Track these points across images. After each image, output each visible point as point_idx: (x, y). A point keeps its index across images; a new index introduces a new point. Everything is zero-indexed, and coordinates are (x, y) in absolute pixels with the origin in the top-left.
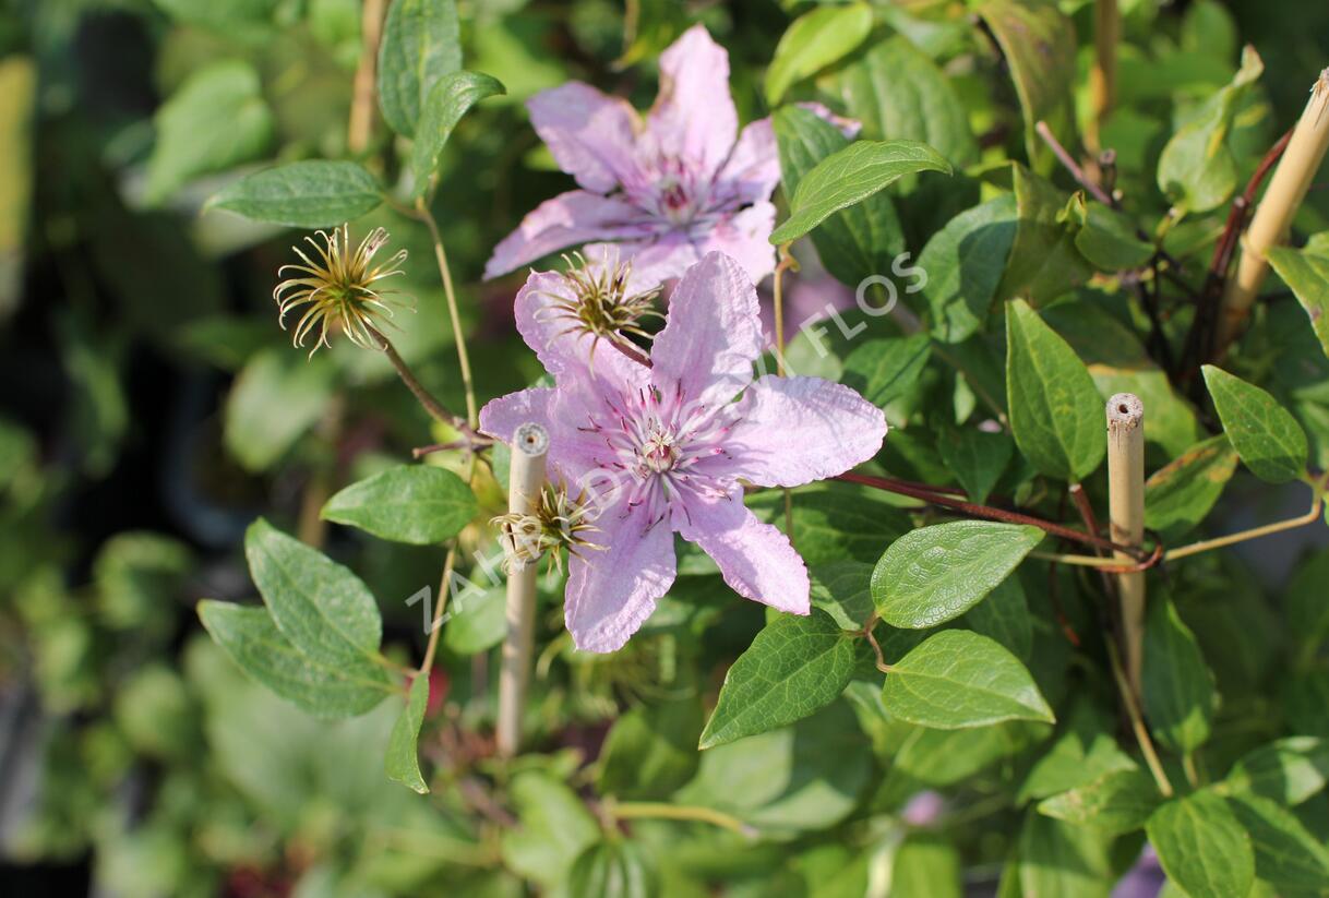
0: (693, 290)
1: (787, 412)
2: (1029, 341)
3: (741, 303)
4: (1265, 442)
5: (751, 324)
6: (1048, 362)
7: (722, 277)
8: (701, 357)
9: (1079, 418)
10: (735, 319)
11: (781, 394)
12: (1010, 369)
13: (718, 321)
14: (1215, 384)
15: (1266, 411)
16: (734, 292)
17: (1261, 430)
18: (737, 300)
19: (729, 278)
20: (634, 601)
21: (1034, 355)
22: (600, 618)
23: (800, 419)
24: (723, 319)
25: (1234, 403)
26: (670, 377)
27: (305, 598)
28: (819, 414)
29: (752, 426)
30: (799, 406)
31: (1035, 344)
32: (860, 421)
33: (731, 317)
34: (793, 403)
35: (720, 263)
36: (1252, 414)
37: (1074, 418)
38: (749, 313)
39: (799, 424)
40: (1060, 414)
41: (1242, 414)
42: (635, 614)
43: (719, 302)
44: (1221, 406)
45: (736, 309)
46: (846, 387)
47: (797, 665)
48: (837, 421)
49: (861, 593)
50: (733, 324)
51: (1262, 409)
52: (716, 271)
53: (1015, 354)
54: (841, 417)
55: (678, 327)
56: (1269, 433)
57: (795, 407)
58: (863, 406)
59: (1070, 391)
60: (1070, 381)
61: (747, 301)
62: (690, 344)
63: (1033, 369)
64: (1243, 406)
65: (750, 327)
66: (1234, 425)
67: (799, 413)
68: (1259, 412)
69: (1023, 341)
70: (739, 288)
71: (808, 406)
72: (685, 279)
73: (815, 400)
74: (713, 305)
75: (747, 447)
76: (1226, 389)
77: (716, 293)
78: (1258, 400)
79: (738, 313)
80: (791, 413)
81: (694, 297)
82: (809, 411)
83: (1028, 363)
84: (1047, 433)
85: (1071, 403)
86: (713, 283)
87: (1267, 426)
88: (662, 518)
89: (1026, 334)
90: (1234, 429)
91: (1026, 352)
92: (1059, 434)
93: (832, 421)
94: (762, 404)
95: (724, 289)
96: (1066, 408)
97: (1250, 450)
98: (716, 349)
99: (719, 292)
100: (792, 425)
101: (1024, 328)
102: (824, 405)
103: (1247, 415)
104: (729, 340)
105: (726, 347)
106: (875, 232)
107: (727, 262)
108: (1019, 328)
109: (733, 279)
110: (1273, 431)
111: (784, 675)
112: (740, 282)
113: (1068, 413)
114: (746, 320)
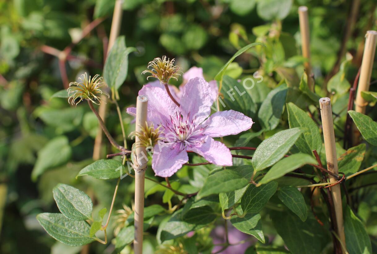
0: (192, 86)
1: (222, 121)
2: (294, 113)
3: (206, 91)
4: (371, 132)
5: (209, 97)
6: (301, 119)
7: (200, 84)
8: (195, 107)
9: (312, 137)
10: (204, 96)
11: (220, 116)
12: (290, 120)
13: (200, 97)
14: (353, 115)
15: (369, 122)
16: (204, 89)
17: (369, 129)
18: (205, 90)
19: (202, 85)
20: (175, 166)
21: (296, 117)
22: (163, 169)
23: (226, 123)
24: (201, 96)
25: (359, 120)
26: (185, 112)
27: (69, 202)
28: (232, 121)
29: (211, 128)
30: (225, 119)
31: (296, 113)
32: (244, 122)
33: (203, 95)
34: (223, 118)
35: (199, 80)
36: (365, 123)
37: (311, 136)
38: (209, 94)
39: (226, 125)
40: (307, 135)
41: (362, 123)
42: (175, 168)
43: (199, 91)
44: (355, 121)
45: (205, 93)
46: (239, 112)
47: (229, 180)
48: (237, 122)
49: (249, 174)
50: (204, 97)
51: (368, 122)
52: (199, 83)
53: (290, 116)
54: (238, 122)
55: (188, 96)
56: (372, 129)
57: (224, 119)
58: (245, 118)
59: (309, 128)
60: (308, 125)
61: (208, 90)
62: (191, 103)
63: (297, 121)
64: (362, 121)
65: (209, 98)
66: (360, 127)
67: (225, 121)
68: (367, 123)
69: (293, 113)
70: (205, 87)
71: (228, 119)
72: (189, 82)
73: (230, 117)
74: (198, 92)
75: (210, 133)
76: (356, 116)
77: (199, 89)
78: (367, 119)
79: (206, 94)
80: (223, 121)
81: (192, 88)
82: (229, 120)
83: (295, 119)
84: (303, 141)
85: (310, 132)
86: (198, 86)
87: (371, 127)
88: (184, 149)
89: (293, 111)
90: (361, 128)
91: (294, 116)
92: (307, 142)
93: (236, 123)
94: (214, 121)
95: (201, 88)
96: (308, 133)
97: (367, 135)
98: (199, 105)
99: (200, 89)
100: (224, 125)
101: (293, 110)
102: (233, 118)
103: (364, 124)
104: (203, 103)
105: (202, 104)
106: (246, 105)
107: (202, 80)
108: (291, 109)
109: (204, 85)
110: (373, 129)
111: (225, 181)
112: (206, 85)
113: (309, 135)
114: (208, 96)
